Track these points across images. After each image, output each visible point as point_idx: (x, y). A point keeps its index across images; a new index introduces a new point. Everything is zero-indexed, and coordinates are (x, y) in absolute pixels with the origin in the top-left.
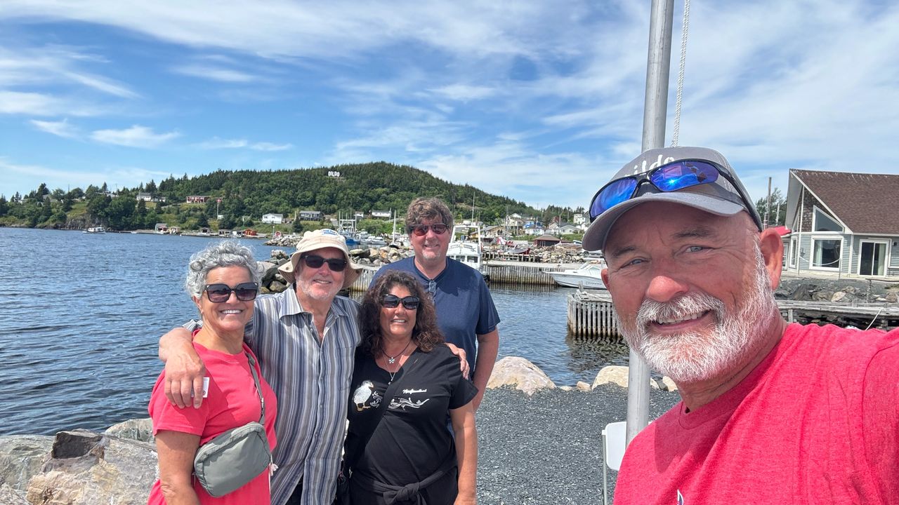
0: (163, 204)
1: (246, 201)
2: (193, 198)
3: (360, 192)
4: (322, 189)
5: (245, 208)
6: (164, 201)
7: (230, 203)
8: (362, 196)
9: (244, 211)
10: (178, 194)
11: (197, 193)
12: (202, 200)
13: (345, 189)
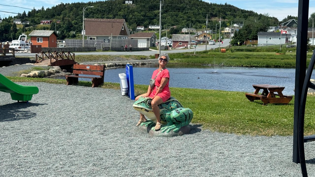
0: (27, 26)
1: (73, 22)
2: (44, 22)
3: (143, 13)
4: (119, 13)
5: (72, 27)
6: (28, 24)
7: (64, 24)
8: (144, 16)
9: (72, 28)
10: (36, 19)
11: (47, 18)
12: (49, 23)
13: (134, 12)
